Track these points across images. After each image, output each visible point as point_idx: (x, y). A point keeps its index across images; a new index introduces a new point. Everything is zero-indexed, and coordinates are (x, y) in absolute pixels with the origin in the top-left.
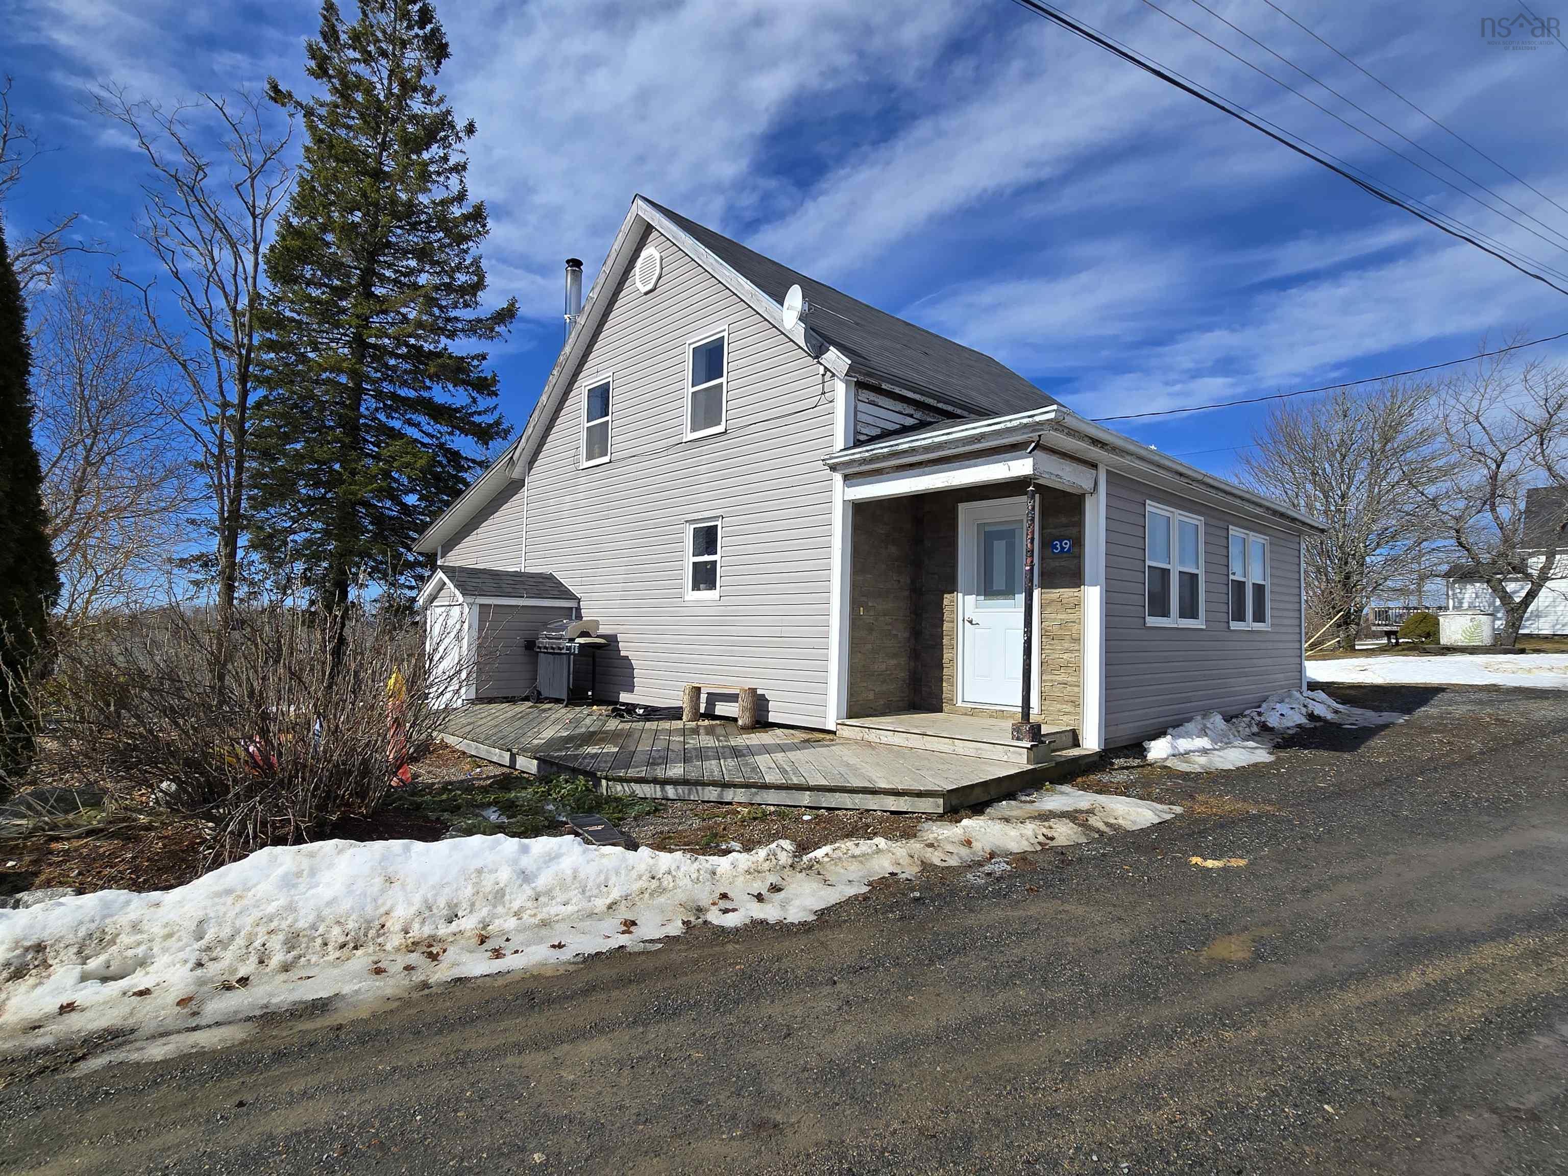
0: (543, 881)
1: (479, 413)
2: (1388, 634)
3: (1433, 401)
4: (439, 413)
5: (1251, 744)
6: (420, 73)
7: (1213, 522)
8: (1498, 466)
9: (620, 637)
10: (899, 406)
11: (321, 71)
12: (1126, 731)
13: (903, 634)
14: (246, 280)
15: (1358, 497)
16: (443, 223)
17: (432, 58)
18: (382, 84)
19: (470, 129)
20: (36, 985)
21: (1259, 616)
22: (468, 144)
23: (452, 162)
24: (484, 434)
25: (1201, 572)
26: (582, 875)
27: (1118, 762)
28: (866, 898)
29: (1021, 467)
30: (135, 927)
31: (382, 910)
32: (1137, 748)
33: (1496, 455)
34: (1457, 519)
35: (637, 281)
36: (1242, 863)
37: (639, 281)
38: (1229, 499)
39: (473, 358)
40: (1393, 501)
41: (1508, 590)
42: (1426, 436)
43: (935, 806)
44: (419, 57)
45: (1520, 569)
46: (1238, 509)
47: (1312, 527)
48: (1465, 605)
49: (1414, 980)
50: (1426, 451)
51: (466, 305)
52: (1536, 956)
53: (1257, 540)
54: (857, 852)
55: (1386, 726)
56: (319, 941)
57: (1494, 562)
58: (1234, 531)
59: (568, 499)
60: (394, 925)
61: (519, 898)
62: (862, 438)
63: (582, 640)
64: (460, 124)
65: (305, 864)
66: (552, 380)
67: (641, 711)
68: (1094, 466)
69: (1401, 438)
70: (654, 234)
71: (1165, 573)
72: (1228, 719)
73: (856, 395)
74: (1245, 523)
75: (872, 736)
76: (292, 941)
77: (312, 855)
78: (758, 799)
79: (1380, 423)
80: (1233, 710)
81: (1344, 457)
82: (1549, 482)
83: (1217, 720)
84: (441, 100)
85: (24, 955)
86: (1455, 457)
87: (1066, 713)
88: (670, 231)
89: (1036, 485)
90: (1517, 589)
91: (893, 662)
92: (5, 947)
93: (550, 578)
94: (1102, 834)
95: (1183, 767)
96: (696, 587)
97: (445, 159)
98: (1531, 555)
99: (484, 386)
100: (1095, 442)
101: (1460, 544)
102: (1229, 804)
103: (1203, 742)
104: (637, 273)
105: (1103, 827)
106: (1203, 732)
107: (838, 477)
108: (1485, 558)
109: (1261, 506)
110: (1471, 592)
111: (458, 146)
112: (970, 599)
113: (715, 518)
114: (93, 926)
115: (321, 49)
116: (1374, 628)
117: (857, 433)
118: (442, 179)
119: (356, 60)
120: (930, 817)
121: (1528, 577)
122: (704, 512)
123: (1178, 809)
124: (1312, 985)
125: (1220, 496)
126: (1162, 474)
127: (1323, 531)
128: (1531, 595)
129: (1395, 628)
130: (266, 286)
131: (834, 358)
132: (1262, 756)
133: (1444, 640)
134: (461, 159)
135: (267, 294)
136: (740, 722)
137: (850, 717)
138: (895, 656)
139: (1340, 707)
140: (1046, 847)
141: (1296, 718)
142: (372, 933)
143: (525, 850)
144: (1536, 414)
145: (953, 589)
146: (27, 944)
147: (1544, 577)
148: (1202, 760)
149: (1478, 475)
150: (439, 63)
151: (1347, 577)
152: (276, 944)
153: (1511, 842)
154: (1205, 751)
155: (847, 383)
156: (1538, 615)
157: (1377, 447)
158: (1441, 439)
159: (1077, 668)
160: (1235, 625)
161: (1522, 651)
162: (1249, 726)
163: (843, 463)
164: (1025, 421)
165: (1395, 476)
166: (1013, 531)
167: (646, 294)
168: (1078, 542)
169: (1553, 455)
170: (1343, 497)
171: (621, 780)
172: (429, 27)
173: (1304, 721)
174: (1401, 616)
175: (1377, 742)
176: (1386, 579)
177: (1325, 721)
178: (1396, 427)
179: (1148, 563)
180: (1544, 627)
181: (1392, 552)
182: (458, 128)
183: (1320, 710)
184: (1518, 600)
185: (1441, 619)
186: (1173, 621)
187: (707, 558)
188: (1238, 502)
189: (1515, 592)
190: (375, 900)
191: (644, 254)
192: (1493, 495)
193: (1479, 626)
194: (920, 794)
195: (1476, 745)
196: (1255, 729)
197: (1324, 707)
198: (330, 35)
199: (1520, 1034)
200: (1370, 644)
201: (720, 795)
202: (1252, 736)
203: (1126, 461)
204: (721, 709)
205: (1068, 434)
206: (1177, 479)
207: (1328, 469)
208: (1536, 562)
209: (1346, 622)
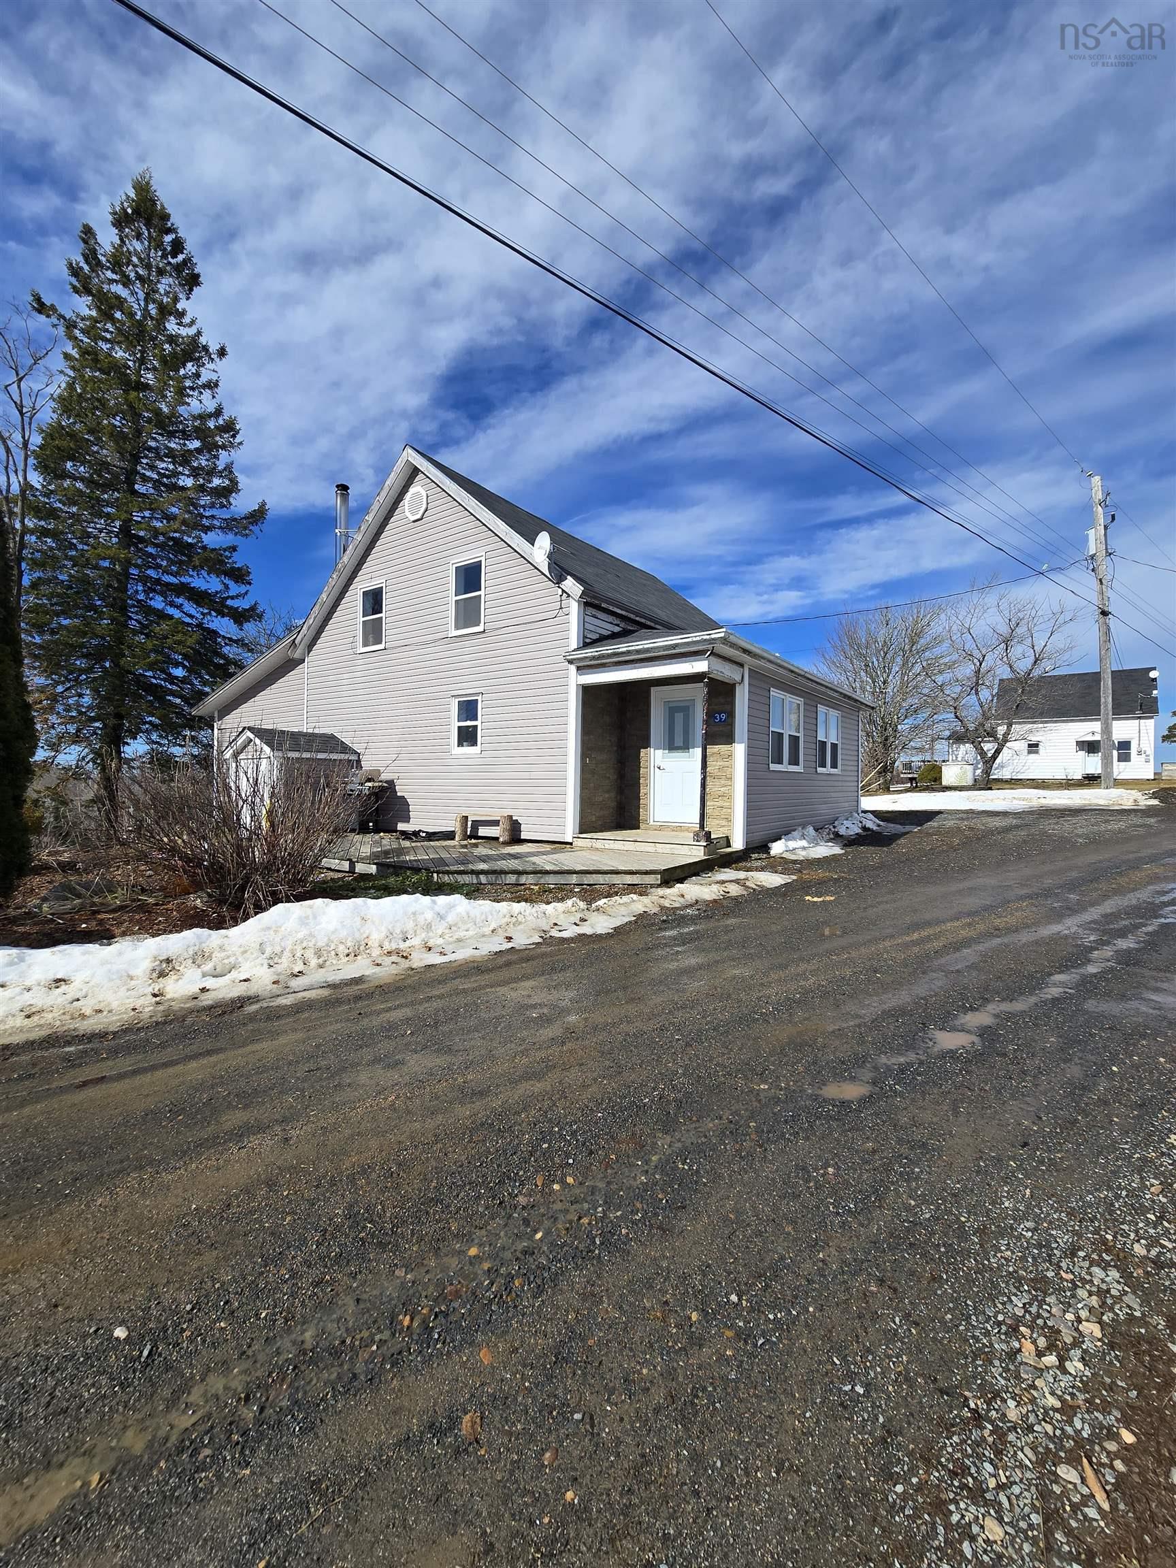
0: (451, 918)
1: (232, 598)
2: (911, 780)
3: (943, 616)
4: (199, 597)
5: (830, 844)
6: (176, 300)
7: (808, 702)
8: (981, 664)
9: (397, 782)
10: (611, 619)
11: (84, 288)
12: (759, 836)
13: (613, 776)
14: (16, 472)
15: (894, 682)
16: (201, 433)
17: (184, 285)
18: (139, 305)
19: (222, 353)
20: (177, 980)
21: (834, 766)
22: (221, 365)
23: (203, 380)
24: (240, 617)
25: (801, 735)
26: (472, 915)
27: (754, 856)
28: (636, 922)
29: (700, 666)
30: (221, 948)
31: (365, 936)
32: (764, 848)
33: (979, 656)
34: (955, 700)
35: (407, 510)
36: (832, 898)
37: (409, 509)
38: (818, 687)
39: (225, 550)
40: (915, 687)
41: (985, 749)
42: (938, 641)
43: (655, 879)
44: (172, 283)
45: (992, 734)
46: (823, 693)
47: (867, 705)
48: (959, 759)
49: (916, 936)
50: (937, 651)
51: (222, 506)
52: (970, 925)
53: (834, 714)
54: (622, 901)
55: (907, 833)
56: (333, 953)
57: (977, 730)
58: (821, 708)
59: (345, 676)
60: (373, 943)
61: (440, 928)
62: (588, 641)
63: (370, 784)
64: (213, 348)
65: (309, 912)
66: (332, 582)
67: (424, 835)
68: (742, 665)
69: (922, 641)
70: (421, 476)
71: (781, 735)
72: (816, 830)
73: (585, 611)
74: (826, 702)
75: (599, 844)
76: (318, 953)
77: (311, 907)
78: (542, 881)
79: (909, 631)
80: (819, 825)
81: (886, 654)
82: (1011, 676)
83: (810, 829)
84: (193, 323)
85: (160, 965)
86: (955, 657)
87: (723, 826)
88: (437, 477)
89: (709, 678)
90: (990, 748)
91: (607, 796)
92: (149, 960)
93: (332, 737)
94: (754, 890)
95: (793, 857)
96: (460, 744)
97: (197, 375)
98: (999, 725)
99: (239, 576)
100: (745, 651)
101: (957, 717)
102: (821, 874)
103: (804, 843)
104: (407, 505)
105: (754, 887)
106: (803, 837)
107: (573, 668)
108: (972, 727)
109: (837, 692)
110: (966, 750)
111: (210, 366)
112: (659, 753)
113: (477, 694)
114: (196, 948)
115: (81, 268)
116: (902, 776)
117: (585, 637)
118: (196, 393)
119: (115, 281)
120: (652, 886)
121: (996, 739)
122: (467, 689)
123: (795, 877)
124: (870, 941)
125: (814, 685)
126: (781, 671)
127: (873, 708)
128: (998, 752)
129: (915, 776)
130: (35, 479)
131: (570, 584)
132: (837, 850)
133: (944, 783)
134: (214, 377)
135: (40, 487)
136: (501, 840)
137: (581, 833)
138: (608, 792)
139: (881, 823)
140: (726, 897)
141: (856, 830)
142: (362, 948)
143: (434, 902)
144: (1004, 630)
145: (647, 745)
146: (161, 958)
147: (1005, 740)
148: (804, 853)
149: (967, 670)
150: (191, 290)
151: (886, 740)
152: (310, 954)
153: (967, 884)
154: (804, 848)
155: (579, 602)
156: (1002, 766)
157: (907, 647)
158: (946, 644)
159: (729, 797)
160: (820, 770)
161: (990, 789)
162: (829, 834)
163: (578, 659)
164: (705, 637)
165: (918, 668)
166: (688, 707)
167: (414, 521)
168: (731, 714)
169: (1013, 658)
170: (884, 683)
171: (448, 873)
172: (181, 257)
173: (860, 831)
174: (920, 767)
175: (902, 841)
176: (910, 741)
177: (872, 830)
178: (919, 635)
179: (771, 729)
180: (1006, 774)
181: (915, 722)
182: (211, 350)
183: (869, 825)
184: (990, 755)
185: (943, 768)
186: (784, 767)
187: (469, 723)
188: (823, 689)
189: (989, 750)
190: (359, 930)
191: (413, 490)
192: (977, 684)
193: (965, 772)
194: (647, 873)
195: (956, 841)
196: (832, 836)
197: (871, 823)
198: (91, 256)
199: (957, 949)
200: (900, 787)
201: (517, 880)
202: (830, 840)
203: (762, 663)
204: (483, 831)
205: (730, 646)
206: (792, 676)
207: (876, 663)
208: (1001, 730)
209: (885, 770)
